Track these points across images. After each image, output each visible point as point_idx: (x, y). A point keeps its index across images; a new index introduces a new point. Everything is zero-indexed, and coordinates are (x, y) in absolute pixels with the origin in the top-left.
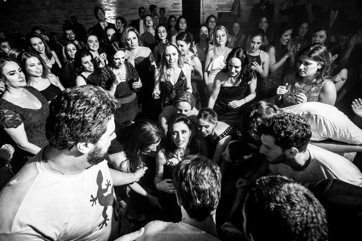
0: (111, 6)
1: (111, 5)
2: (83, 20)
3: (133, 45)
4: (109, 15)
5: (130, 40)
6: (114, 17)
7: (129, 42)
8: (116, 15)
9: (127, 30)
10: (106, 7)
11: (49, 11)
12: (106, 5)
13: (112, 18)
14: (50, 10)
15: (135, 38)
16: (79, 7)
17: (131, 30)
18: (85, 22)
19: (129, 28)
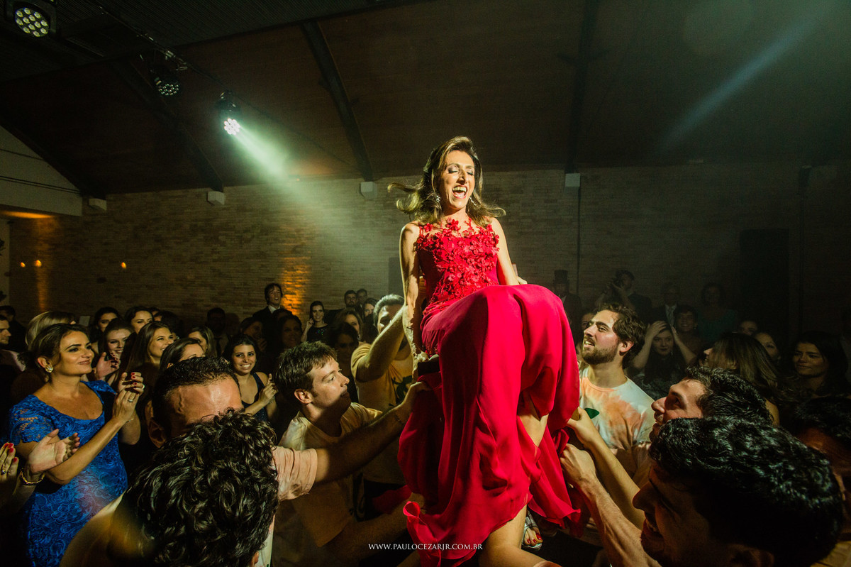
0: (297, 288)
1: (298, 286)
2: (241, 308)
4: (289, 302)
6: (298, 305)
8: (303, 302)
10: (288, 289)
12: (289, 286)
13: (295, 306)
14: (189, 288)
16: (242, 287)
18: (245, 310)
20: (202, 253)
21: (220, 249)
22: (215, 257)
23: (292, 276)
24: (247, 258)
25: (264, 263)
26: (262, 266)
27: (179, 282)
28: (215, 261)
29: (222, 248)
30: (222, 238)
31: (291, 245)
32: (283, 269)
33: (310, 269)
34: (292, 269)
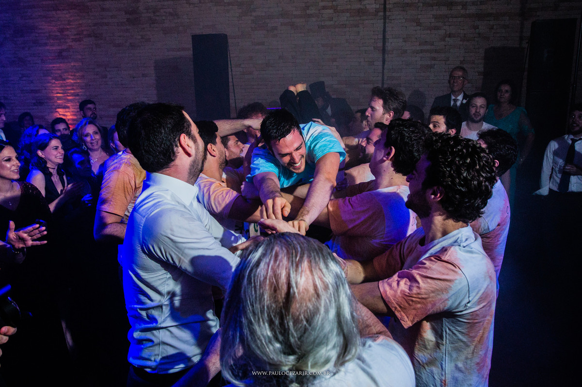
0: (70, 101)
1: (71, 98)
10: (59, 102)
23: (62, 86)
24: (3, 66)
25: (26, 72)
26: (24, 75)
31: (54, 48)
32: (50, 78)
33: (82, 77)
34: (61, 78)
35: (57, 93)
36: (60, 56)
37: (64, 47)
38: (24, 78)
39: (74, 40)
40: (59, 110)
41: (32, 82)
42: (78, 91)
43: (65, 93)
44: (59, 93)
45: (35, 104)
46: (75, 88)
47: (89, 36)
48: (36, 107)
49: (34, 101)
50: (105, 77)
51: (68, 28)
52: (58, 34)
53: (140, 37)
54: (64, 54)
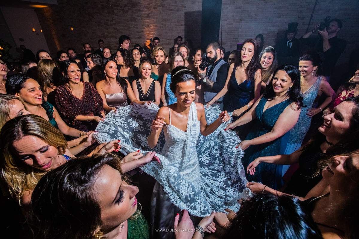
1: (152, 35)
3: (160, 61)
5: (158, 57)
7: (157, 59)
9: (157, 49)
11: (106, 39)
12: (148, 36)
15: (163, 56)
17: (161, 49)
19: (159, 48)
20: (108, 20)
21: (116, 17)
22: (114, 22)
23: (149, 30)
24: (128, 22)
25: (136, 24)
26: (135, 25)
27: (102, 36)
28: (115, 24)
29: (116, 16)
30: (115, 11)
31: (146, 13)
32: (144, 26)
33: (156, 26)
34: (148, 26)
35: (147, 33)
36: (148, 16)
37: (150, 12)
38: (135, 27)
39: (154, 8)
40: (147, 41)
41: (138, 28)
42: (154, 32)
43: (150, 33)
44: (148, 33)
45: (139, 38)
46: (153, 31)
47: (160, 6)
48: (139, 39)
49: (138, 37)
50: (165, 26)
51: (151, 3)
52: (148, 5)
53: (181, 6)
54: (150, 15)
